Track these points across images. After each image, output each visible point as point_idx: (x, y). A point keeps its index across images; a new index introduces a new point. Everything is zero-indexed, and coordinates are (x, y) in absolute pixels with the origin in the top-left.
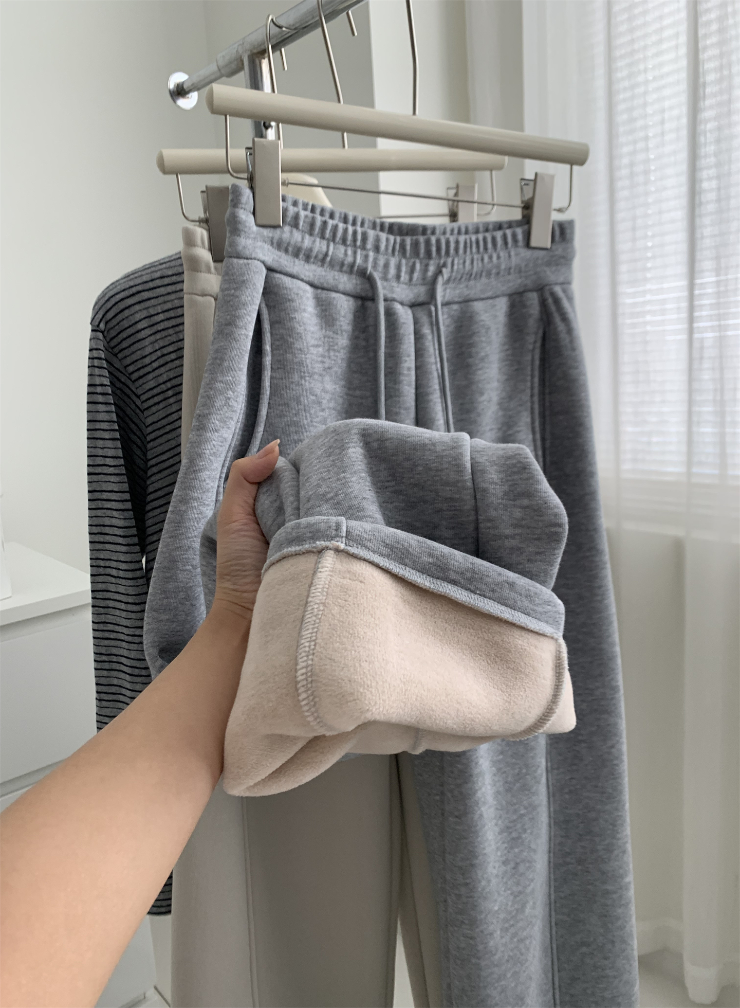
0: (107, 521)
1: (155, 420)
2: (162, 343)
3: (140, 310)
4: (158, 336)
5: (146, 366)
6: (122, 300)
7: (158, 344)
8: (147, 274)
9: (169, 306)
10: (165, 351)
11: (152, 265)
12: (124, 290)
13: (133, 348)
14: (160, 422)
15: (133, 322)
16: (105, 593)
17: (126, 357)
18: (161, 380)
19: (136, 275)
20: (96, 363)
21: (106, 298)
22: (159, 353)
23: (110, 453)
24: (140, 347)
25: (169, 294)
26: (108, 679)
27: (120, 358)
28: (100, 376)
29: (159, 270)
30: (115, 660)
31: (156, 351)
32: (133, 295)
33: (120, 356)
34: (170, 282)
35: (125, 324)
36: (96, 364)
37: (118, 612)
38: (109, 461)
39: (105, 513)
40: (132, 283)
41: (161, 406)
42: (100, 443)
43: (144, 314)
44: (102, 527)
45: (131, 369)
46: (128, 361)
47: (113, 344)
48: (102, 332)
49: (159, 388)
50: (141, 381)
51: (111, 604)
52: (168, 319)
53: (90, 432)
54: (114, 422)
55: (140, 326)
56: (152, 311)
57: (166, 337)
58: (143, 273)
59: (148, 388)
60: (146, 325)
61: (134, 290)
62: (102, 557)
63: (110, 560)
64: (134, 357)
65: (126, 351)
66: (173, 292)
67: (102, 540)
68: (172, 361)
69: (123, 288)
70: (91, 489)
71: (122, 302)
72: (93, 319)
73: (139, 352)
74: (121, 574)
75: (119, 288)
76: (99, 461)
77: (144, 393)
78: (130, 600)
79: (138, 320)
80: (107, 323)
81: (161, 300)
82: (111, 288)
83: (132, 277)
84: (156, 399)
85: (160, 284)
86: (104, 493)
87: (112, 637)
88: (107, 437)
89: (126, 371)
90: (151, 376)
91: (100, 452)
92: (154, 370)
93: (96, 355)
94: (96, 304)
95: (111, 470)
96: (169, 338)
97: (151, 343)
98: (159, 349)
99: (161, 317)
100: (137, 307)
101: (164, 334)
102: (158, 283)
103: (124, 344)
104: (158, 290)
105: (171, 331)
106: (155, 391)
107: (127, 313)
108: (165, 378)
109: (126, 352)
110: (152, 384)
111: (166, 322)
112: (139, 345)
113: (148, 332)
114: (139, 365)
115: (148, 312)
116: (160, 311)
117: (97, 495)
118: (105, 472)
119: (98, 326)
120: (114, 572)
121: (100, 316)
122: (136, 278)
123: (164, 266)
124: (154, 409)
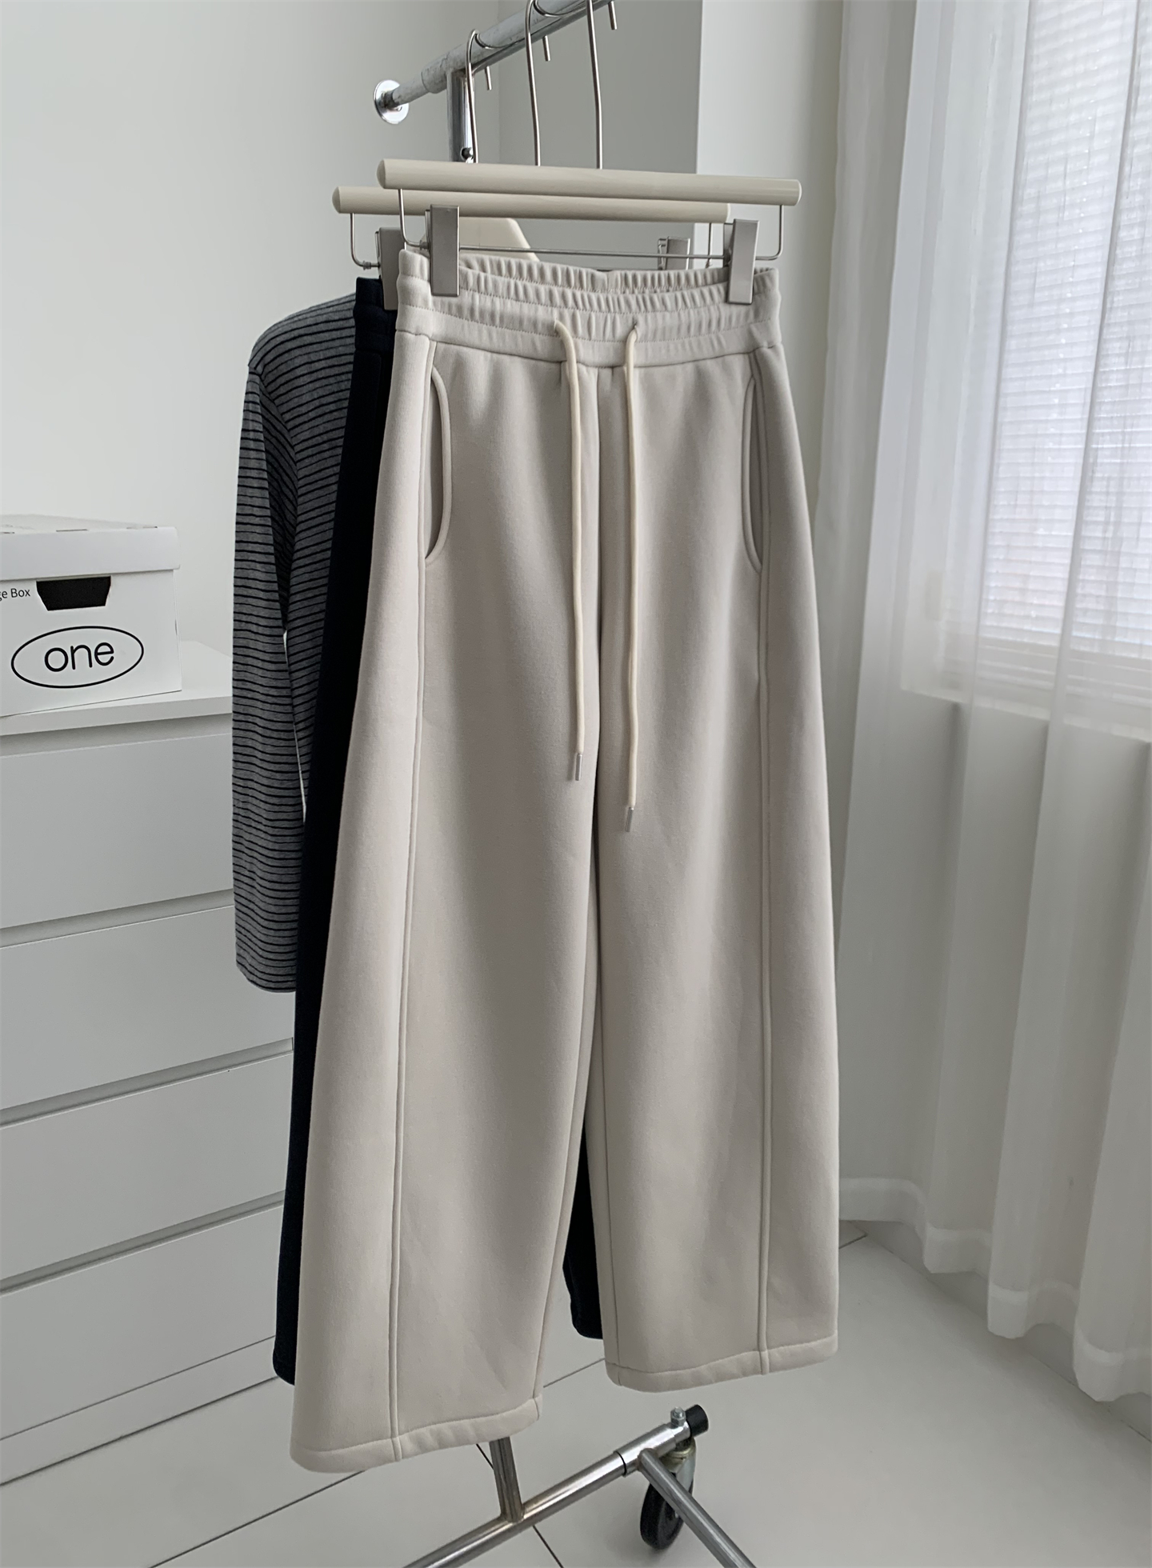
0: (252, 574)
1: (307, 473)
2: (321, 392)
3: (301, 355)
4: (317, 384)
5: (302, 415)
6: (282, 343)
7: (318, 393)
8: (311, 317)
9: (333, 352)
10: (324, 401)
11: (319, 308)
12: (286, 332)
13: (290, 395)
14: (312, 477)
15: (292, 367)
16: (245, 649)
17: (283, 404)
18: (316, 431)
19: (300, 317)
20: (251, 407)
21: (266, 340)
22: (317, 403)
23: (258, 502)
24: (297, 394)
25: (333, 340)
26: (244, 740)
27: (277, 404)
28: (253, 421)
29: (325, 314)
30: (250, 720)
31: (315, 399)
32: (294, 338)
33: (277, 402)
34: (336, 327)
35: (284, 369)
36: (251, 409)
37: (255, 670)
38: (256, 511)
39: (249, 566)
40: (294, 326)
41: (315, 459)
42: (249, 492)
43: (305, 359)
44: (246, 580)
45: (287, 416)
46: (284, 408)
47: (270, 388)
48: (260, 376)
49: (314, 440)
50: (297, 430)
51: (250, 661)
52: (330, 367)
53: (241, 479)
54: (264, 470)
55: (299, 372)
56: (313, 357)
57: (327, 385)
58: (308, 315)
59: (302, 438)
60: (306, 372)
61: (296, 333)
62: (244, 611)
63: (251, 615)
64: (292, 404)
65: (283, 397)
66: (338, 339)
67: (245, 593)
68: (331, 412)
69: (285, 330)
70: (238, 539)
71: (282, 346)
72: (251, 361)
73: (296, 400)
74: (260, 630)
75: (281, 330)
76: (248, 510)
77: (298, 444)
78: (267, 657)
79: (297, 365)
80: (265, 366)
81: (325, 345)
82: (273, 329)
83: (296, 319)
84: (310, 452)
85: (324, 329)
86: (250, 544)
87: (249, 696)
88: (255, 485)
89: (283, 419)
90: (306, 426)
91: (249, 501)
92: (309, 421)
93: (251, 399)
94: (256, 344)
95: (257, 520)
96: (330, 387)
97: (310, 391)
98: (318, 398)
99: (323, 364)
100: (297, 352)
101: (325, 382)
102: (322, 327)
103: (282, 390)
104: (322, 334)
105: (332, 380)
106: (310, 443)
107: (286, 357)
108: (321, 429)
109: (283, 399)
110: (307, 435)
111: (327, 370)
112: (296, 392)
113: (307, 379)
114: (295, 413)
115: (310, 358)
116: (322, 358)
117: (244, 546)
118: (251, 522)
119: (255, 368)
120: (254, 628)
121: (258, 358)
122: (300, 320)
123: (331, 309)
124: (307, 461)
